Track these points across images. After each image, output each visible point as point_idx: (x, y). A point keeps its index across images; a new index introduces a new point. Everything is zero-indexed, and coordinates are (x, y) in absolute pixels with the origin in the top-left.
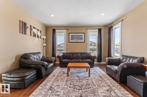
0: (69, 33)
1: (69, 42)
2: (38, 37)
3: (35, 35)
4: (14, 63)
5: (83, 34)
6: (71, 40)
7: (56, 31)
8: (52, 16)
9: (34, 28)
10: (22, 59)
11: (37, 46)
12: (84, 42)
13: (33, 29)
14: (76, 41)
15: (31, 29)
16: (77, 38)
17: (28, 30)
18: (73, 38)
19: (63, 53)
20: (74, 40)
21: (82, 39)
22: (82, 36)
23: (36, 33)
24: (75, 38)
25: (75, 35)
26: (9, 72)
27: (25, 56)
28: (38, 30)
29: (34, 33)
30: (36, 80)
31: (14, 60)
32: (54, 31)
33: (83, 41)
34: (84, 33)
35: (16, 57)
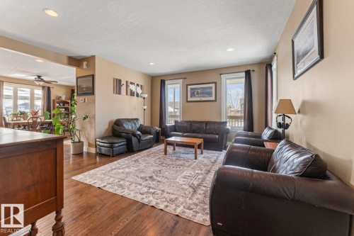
0: (187, 85)
1: (187, 101)
2: (138, 95)
3: (132, 94)
4: (107, 130)
5: (213, 85)
6: (191, 96)
7: (167, 82)
8: (152, 64)
9: (131, 83)
10: (115, 126)
11: (135, 109)
12: (215, 101)
13: (131, 85)
14: (199, 99)
15: (127, 86)
16: (202, 93)
17: (123, 89)
18: (194, 93)
19: (176, 122)
20: (196, 97)
21: (210, 94)
22: (211, 88)
23: (134, 90)
24: (198, 93)
25: (197, 89)
26: (102, 138)
27: (118, 123)
28: (138, 85)
29: (131, 91)
30: (126, 152)
31: (107, 126)
32: (163, 82)
33: (213, 98)
34: (215, 83)
35: (110, 123)
